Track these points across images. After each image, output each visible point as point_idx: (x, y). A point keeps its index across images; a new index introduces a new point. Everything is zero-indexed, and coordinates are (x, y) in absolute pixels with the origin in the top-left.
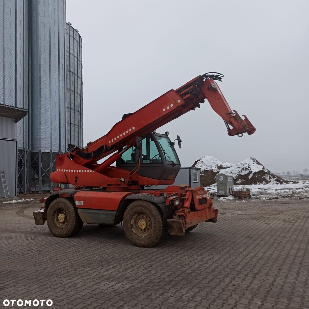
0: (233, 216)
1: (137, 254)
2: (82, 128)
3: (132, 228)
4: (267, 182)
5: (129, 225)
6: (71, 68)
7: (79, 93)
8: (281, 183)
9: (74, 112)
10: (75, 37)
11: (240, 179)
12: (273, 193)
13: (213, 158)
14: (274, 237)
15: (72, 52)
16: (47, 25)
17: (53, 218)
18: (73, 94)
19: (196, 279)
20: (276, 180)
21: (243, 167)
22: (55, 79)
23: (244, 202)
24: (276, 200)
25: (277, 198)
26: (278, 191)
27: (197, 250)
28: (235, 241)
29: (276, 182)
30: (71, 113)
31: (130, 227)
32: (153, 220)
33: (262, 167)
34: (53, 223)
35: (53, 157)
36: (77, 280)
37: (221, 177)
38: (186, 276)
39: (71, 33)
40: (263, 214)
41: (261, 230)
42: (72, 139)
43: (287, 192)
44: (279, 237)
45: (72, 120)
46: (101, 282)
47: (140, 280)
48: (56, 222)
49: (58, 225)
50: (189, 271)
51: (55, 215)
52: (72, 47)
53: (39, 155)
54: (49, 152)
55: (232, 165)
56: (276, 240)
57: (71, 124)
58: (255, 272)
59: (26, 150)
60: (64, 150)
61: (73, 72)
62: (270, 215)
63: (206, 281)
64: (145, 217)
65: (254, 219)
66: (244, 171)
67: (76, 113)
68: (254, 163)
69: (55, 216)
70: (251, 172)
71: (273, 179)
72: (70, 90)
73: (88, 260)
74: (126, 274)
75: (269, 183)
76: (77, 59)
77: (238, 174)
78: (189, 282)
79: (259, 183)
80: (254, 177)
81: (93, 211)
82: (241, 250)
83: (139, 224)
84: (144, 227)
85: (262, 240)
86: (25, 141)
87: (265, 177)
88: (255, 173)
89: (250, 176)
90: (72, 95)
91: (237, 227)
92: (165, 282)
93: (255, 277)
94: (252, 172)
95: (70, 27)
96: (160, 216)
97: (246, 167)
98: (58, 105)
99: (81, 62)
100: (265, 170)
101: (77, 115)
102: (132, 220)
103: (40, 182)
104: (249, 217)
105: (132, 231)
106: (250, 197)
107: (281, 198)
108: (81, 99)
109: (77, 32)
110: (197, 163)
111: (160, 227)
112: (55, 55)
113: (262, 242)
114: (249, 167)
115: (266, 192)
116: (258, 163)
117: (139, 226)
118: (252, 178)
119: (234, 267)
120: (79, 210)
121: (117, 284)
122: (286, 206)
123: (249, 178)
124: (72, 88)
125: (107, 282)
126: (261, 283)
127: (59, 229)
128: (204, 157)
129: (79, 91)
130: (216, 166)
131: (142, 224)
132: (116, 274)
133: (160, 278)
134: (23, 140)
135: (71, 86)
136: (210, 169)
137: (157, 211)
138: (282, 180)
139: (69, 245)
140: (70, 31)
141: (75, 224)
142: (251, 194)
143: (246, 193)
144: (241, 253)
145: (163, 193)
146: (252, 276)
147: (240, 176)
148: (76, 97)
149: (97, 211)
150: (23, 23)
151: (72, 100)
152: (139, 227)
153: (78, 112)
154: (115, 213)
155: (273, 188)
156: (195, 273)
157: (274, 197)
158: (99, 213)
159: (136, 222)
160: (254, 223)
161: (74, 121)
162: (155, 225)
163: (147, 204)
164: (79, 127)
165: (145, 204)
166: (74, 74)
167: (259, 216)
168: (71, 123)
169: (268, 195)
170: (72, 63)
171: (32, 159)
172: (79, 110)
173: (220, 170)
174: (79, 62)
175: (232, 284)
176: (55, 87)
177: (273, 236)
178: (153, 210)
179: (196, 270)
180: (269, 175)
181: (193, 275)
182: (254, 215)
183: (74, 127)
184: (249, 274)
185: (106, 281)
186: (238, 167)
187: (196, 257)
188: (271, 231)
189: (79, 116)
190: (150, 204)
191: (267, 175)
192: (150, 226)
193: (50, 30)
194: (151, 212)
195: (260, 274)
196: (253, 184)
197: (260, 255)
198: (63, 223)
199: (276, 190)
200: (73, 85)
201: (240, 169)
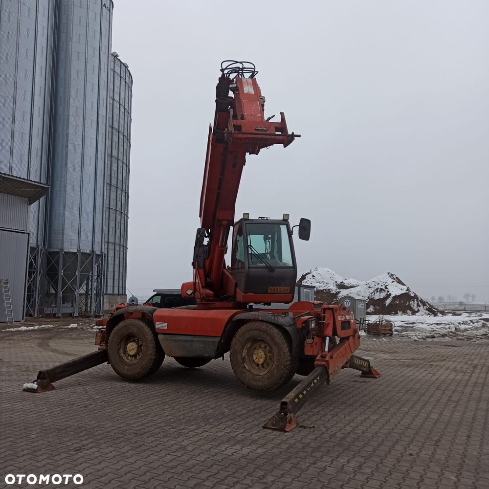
0: (375, 360)
1: (254, 409)
2: (127, 216)
3: (244, 362)
4: (414, 313)
5: (239, 357)
6: (114, 122)
7: (125, 161)
8: (435, 314)
9: (115, 191)
10: (122, 76)
11: (371, 306)
12: (426, 330)
13: (330, 271)
14: (449, 393)
15: (117, 97)
16: (82, 57)
17: (119, 349)
18: (115, 163)
19: (354, 446)
20: (427, 309)
21: (377, 287)
22: (91, 138)
23: (386, 340)
24: (432, 339)
25: (433, 337)
26: (432, 326)
27: (340, 407)
28: (392, 397)
29: (427, 312)
30: (111, 192)
31: (241, 360)
32: (275, 350)
33: (405, 288)
34: (118, 356)
35: (82, 259)
36: (183, 441)
37: (347, 300)
38: (339, 441)
39: (117, 69)
40: (421, 360)
41: (426, 382)
42: (111, 233)
43: (446, 328)
44: (454, 392)
45: (112, 204)
46: (219, 444)
47: (274, 444)
48: (122, 355)
49: (127, 360)
50: (339, 434)
51: (122, 345)
52: (117, 90)
53: (59, 256)
54: (76, 253)
55: (359, 282)
56: (452, 396)
57: (109, 208)
58: (436, 438)
59: (40, 247)
60: (100, 250)
61: (118, 128)
62: (432, 362)
63: (370, 449)
64: (263, 346)
65: (410, 367)
66: (378, 293)
67: (119, 192)
68: (392, 282)
69: (120, 346)
70: (388, 296)
71: (422, 307)
72: (111, 156)
73: (186, 415)
74: (251, 435)
75: (417, 314)
76: (125, 109)
77: (368, 298)
78: (346, 449)
79: (402, 312)
80: (394, 304)
81: (184, 338)
82: (406, 409)
83: (254, 357)
84: (261, 361)
85: (431, 397)
86: (39, 234)
87: (411, 304)
88: (395, 298)
89: (388, 302)
90: (113, 164)
91: (389, 378)
92: (311, 447)
93: (436, 445)
94: (390, 294)
95: (116, 59)
96: (286, 345)
97: (382, 287)
98: (94, 179)
99: (129, 113)
100: (410, 293)
101: (121, 196)
102: (244, 351)
103: (59, 300)
104: (401, 363)
105: (244, 367)
106: (391, 335)
107: (440, 337)
108: (127, 171)
109: (126, 67)
110: (305, 278)
111: (287, 361)
112: (92, 102)
113: (432, 399)
114: (386, 288)
115: (413, 327)
116: (400, 282)
117: (254, 359)
118: (390, 304)
119: (403, 432)
120: (160, 337)
121: (243, 448)
122: (451, 349)
123: (386, 305)
124: (115, 153)
125: (228, 446)
126: (447, 453)
127: (129, 365)
128: (316, 269)
129: (125, 158)
130: (335, 284)
131: (260, 356)
132: (236, 435)
133: (301, 443)
134: (36, 232)
135: (114, 150)
136: (325, 288)
137: (282, 337)
138: (436, 309)
139: (147, 394)
140: (116, 66)
141: (154, 357)
142: (393, 330)
143: (385, 327)
144: (407, 413)
145: (288, 313)
146: (433, 444)
147: (372, 302)
148: (119, 167)
149: (190, 338)
150: (45, 50)
151: (113, 172)
152: (254, 361)
153: (122, 190)
154: (218, 340)
155: (423, 321)
156: (350, 437)
157: (428, 335)
158: (192, 341)
159: (250, 354)
160: (411, 373)
161: (115, 205)
162: (278, 357)
163: (267, 327)
164: (123, 215)
165: (264, 326)
166: (119, 132)
167: (415, 362)
168: (111, 207)
169: (419, 332)
170: (117, 115)
171: (49, 262)
172: (124, 188)
173: (340, 290)
174: (126, 114)
175: (407, 453)
176: (90, 152)
177: (446, 392)
178: (276, 335)
179: (349, 433)
180: (417, 300)
181: (349, 439)
182: (407, 361)
183: (114, 215)
184: (428, 442)
185: (225, 444)
186: (369, 287)
187: (343, 416)
188: (441, 383)
189: (123, 198)
190: (271, 326)
191: (414, 301)
192: (270, 359)
193: (86, 63)
194: (273, 339)
195: (443, 442)
196: (393, 314)
197: (434, 416)
198: (135, 356)
199: (429, 324)
200: (117, 148)
201: (371, 290)
